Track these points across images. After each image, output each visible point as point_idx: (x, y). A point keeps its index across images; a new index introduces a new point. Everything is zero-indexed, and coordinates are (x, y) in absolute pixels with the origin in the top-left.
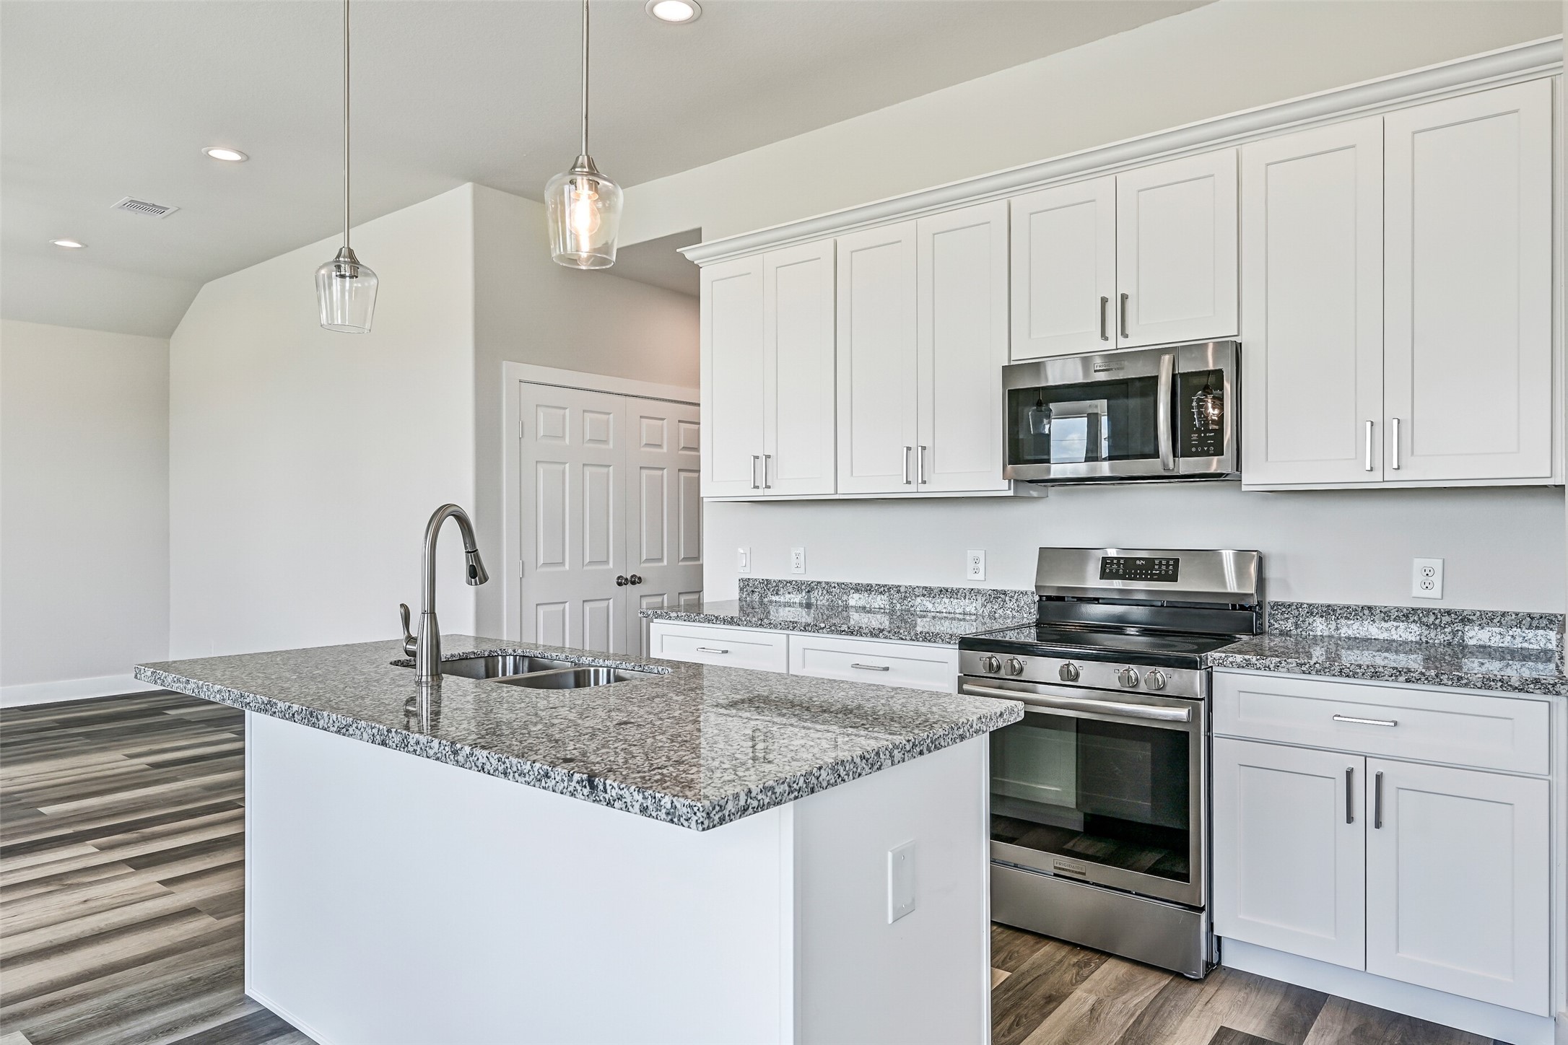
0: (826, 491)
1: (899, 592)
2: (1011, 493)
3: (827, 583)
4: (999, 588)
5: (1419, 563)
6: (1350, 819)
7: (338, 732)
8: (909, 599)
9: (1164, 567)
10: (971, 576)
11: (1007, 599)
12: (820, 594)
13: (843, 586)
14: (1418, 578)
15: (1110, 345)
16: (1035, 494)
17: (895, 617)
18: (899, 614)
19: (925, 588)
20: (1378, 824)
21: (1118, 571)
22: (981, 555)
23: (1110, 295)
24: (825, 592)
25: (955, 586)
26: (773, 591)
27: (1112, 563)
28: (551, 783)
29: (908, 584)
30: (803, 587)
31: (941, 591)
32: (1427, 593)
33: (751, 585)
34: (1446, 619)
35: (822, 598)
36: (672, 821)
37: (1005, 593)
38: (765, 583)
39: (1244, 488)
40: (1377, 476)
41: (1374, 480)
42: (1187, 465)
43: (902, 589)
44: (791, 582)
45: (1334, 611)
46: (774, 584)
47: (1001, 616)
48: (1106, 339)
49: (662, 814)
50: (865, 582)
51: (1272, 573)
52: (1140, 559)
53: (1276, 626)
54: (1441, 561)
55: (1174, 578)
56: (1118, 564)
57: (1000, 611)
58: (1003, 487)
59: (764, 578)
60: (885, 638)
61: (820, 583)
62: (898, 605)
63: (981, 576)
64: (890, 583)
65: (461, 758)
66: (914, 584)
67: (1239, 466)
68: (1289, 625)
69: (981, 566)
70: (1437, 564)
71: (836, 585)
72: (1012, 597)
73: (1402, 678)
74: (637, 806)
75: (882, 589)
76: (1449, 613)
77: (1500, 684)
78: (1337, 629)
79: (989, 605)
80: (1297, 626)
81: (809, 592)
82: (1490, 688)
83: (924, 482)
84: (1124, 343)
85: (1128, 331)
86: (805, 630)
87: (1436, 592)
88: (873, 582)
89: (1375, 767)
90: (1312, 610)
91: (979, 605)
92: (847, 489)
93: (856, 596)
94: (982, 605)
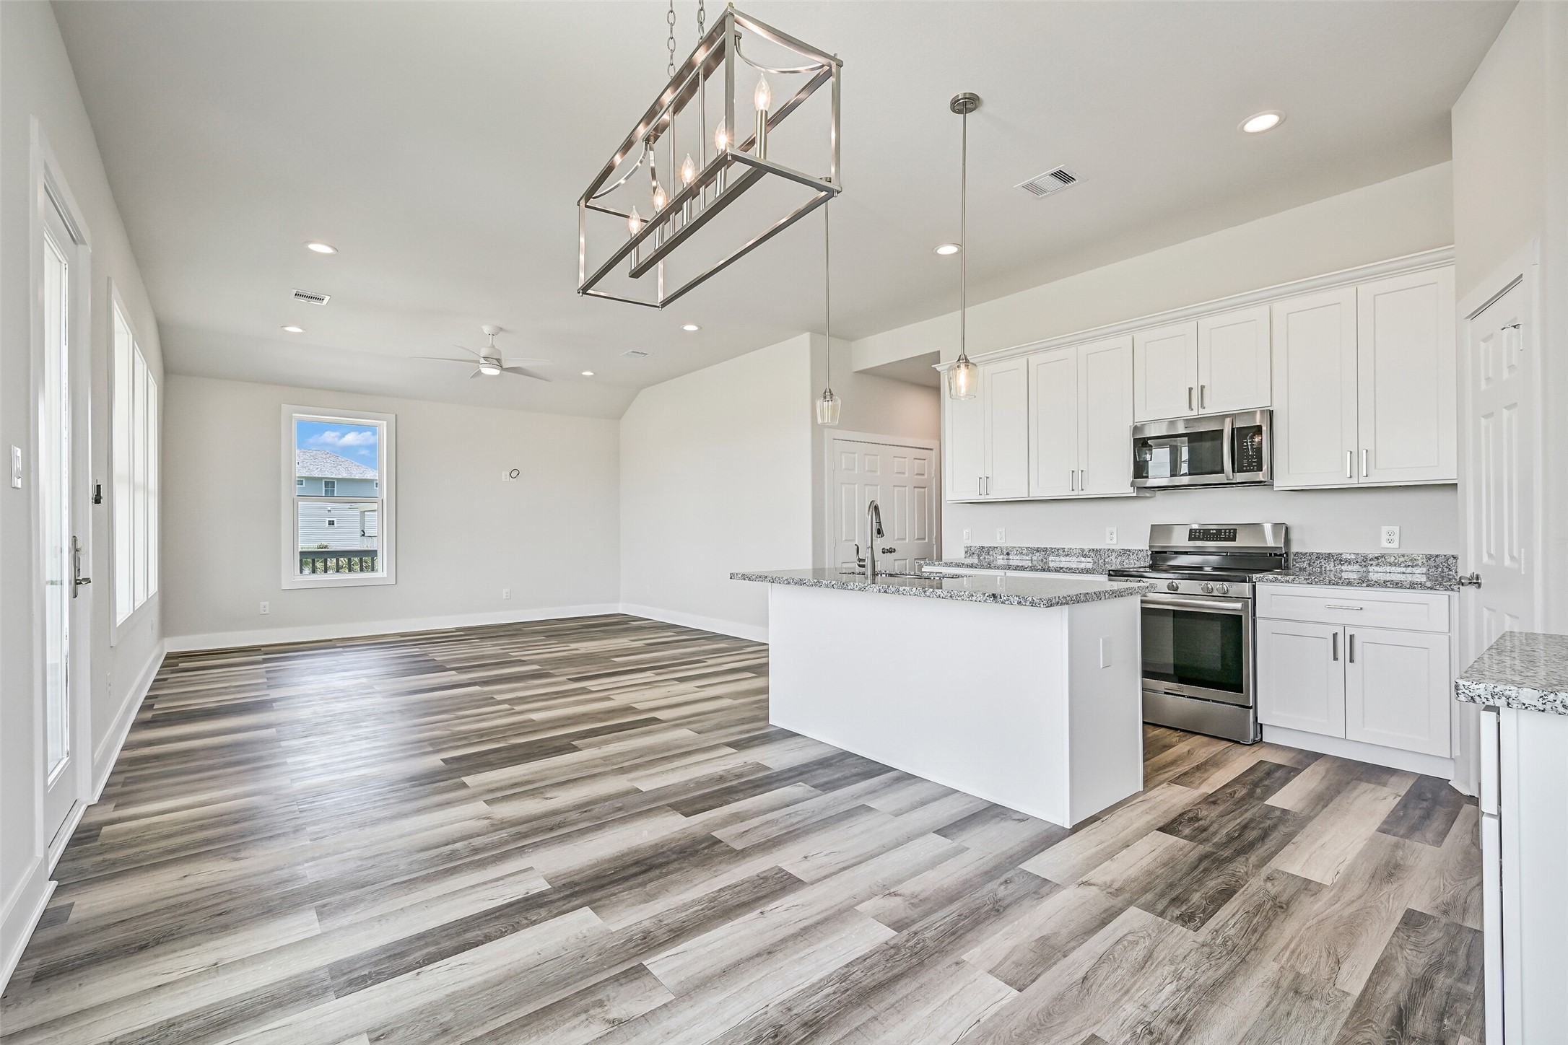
0: (1023, 495)
1: (1064, 551)
2: (1135, 494)
3: (1020, 548)
4: (1126, 549)
5: (1385, 529)
6: (1335, 659)
7: (860, 589)
9: (1227, 534)
10: (1108, 541)
11: (1131, 554)
12: (1015, 554)
13: (1030, 549)
14: (1384, 537)
15: (1194, 413)
16: (1148, 495)
19: (1081, 549)
20: (1352, 661)
21: (1199, 536)
22: (1114, 529)
23: (1194, 386)
24: (1018, 552)
25: (1098, 548)
26: (985, 553)
27: (1196, 532)
28: (974, 598)
29: (1069, 547)
30: (1005, 551)
31: (1091, 550)
32: (1390, 545)
33: (972, 549)
34: (1402, 559)
36: (1032, 605)
37: (1129, 551)
38: (982, 549)
39: (1275, 489)
40: (1354, 480)
41: (1353, 483)
42: (1241, 477)
43: (1066, 550)
44: (998, 548)
45: (1332, 556)
46: (988, 549)
47: (1127, 564)
48: (1192, 410)
49: (1028, 604)
50: (1043, 547)
51: (1294, 536)
52: (1213, 530)
53: (1297, 565)
54: (1398, 527)
55: (1234, 539)
56: (1200, 532)
57: (1127, 561)
58: (1131, 492)
59: (980, 546)
60: (1064, 572)
61: (1016, 548)
63: (1114, 541)
64: (1058, 547)
65: (928, 593)
66: (1074, 547)
67: (1272, 478)
68: (1305, 565)
69: (1115, 536)
70: (1396, 529)
71: (1026, 549)
72: (1137, 553)
73: (1364, 585)
74: (1016, 602)
75: (1054, 550)
76: (1403, 556)
77: (1420, 586)
78: (1335, 566)
79: (1120, 557)
80: (1310, 565)
81: (1008, 553)
82: (1414, 588)
83: (1082, 490)
84: (1202, 412)
85: (1205, 405)
86: (1016, 569)
87: (1396, 545)
88: (1048, 547)
89: (1349, 631)
90: (1319, 556)
91: (1113, 558)
92: (1035, 494)
93: (1037, 554)
94: (1116, 558)
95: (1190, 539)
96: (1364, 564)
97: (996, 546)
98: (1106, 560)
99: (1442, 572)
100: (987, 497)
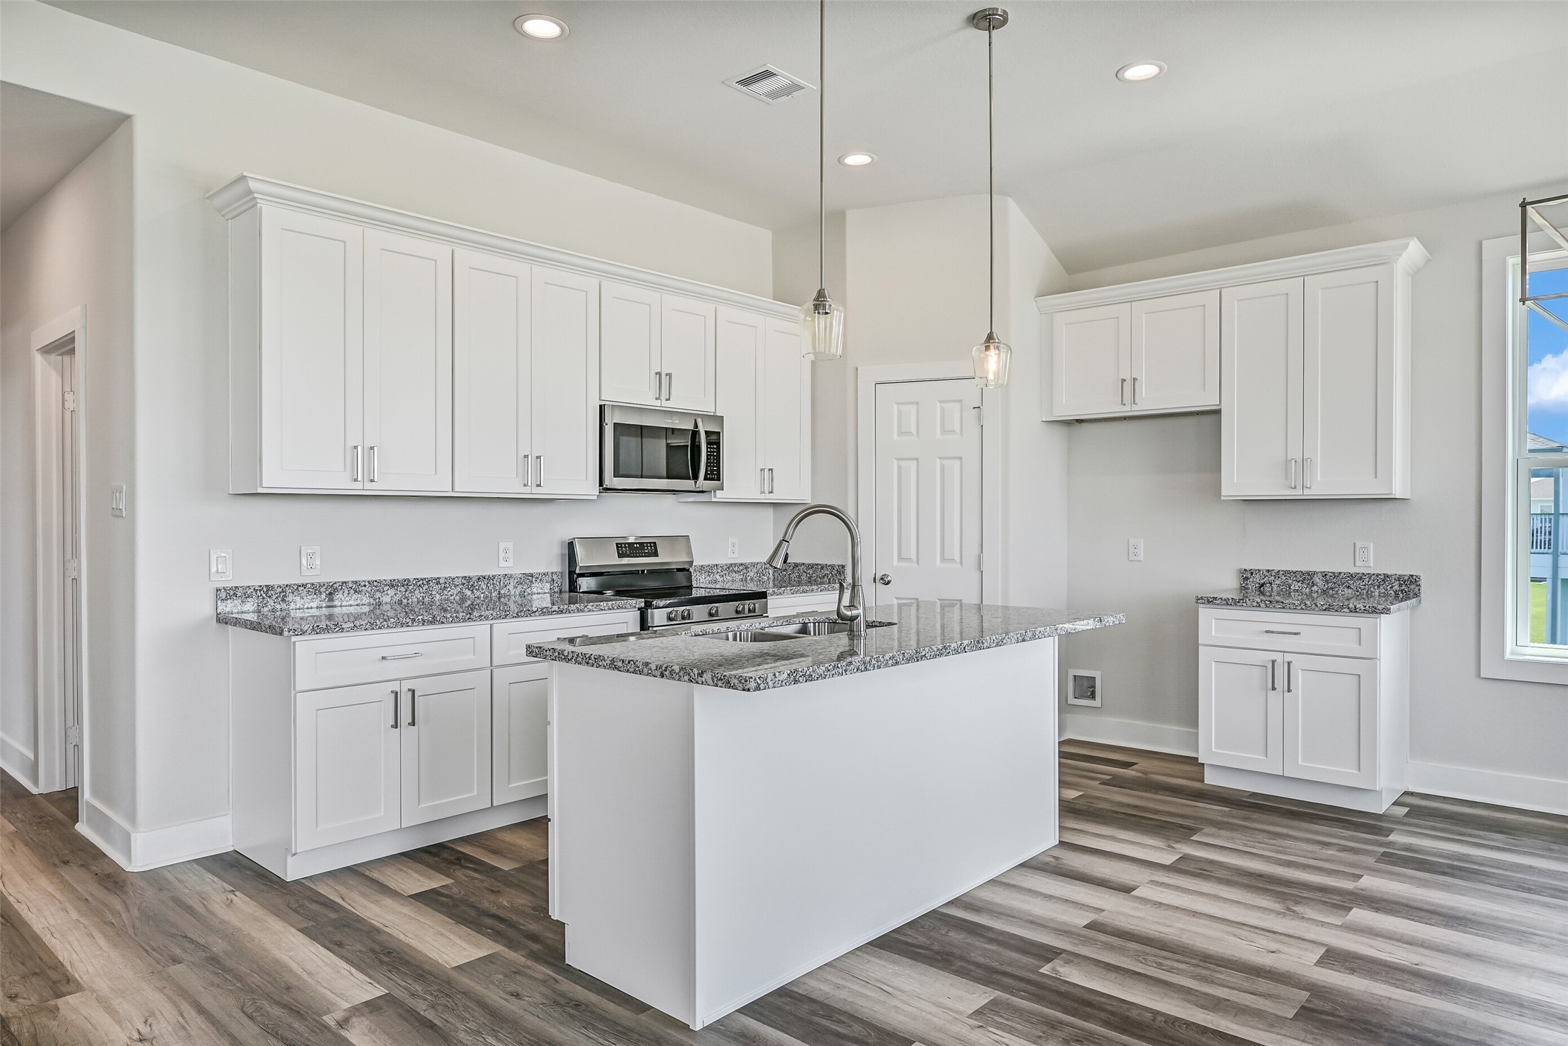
1: (438, 583)
2: (596, 497)
3: (356, 582)
4: (527, 572)
8: (449, 589)
10: (503, 563)
11: (534, 579)
12: (346, 595)
13: (375, 584)
17: (434, 607)
18: (438, 603)
19: (464, 578)
21: (626, 551)
22: (510, 545)
24: (352, 592)
25: (491, 573)
26: (277, 598)
27: (622, 547)
29: (447, 576)
30: (323, 589)
31: (479, 578)
32: (734, 556)
33: (239, 594)
34: (741, 568)
35: (348, 598)
37: (531, 575)
38: (265, 589)
42: (706, 485)
43: (441, 581)
44: (304, 586)
46: (280, 590)
47: (529, 594)
48: (659, 401)
50: (401, 577)
52: (636, 543)
54: (737, 539)
55: (656, 554)
56: (625, 547)
57: (528, 590)
58: (593, 493)
59: (262, 584)
61: (345, 583)
62: (438, 596)
63: (511, 562)
64: (428, 576)
66: (454, 575)
69: (510, 554)
71: (367, 584)
72: (537, 578)
75: (421, 582)
79: (520, 587)
81: (330, 594)
84: (666, 405)
85: (670, 396)
88: (411, 577)
91: (511, 587)
92: (462, 488)
93: (391, 592)
94: (515, 587)
95: (620, 556)
96: (722, 574)
97: (300, 582)
98: (502, 592)
99: (760, 577)
100: (372, 485)
